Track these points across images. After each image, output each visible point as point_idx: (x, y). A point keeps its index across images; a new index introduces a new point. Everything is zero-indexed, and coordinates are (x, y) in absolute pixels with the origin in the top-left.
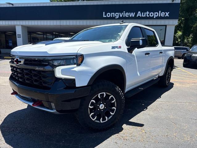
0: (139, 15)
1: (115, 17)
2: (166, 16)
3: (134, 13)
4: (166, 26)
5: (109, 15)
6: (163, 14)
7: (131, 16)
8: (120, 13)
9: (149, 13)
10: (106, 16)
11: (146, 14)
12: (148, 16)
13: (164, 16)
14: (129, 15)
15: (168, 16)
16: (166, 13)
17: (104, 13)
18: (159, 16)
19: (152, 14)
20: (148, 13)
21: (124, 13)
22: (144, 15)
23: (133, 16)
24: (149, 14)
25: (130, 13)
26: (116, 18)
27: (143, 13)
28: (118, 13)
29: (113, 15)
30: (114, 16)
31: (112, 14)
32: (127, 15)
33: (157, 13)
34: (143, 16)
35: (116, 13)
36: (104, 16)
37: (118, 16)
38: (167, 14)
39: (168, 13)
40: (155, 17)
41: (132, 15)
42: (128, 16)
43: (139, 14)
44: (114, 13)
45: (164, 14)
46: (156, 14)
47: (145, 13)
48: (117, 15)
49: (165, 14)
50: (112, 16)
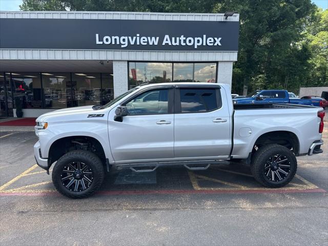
0: (167, 42)
1: (120, 44)
2: (216, 44)
3: (158, 38)
4: (217, 62)
5: (108, 40)
6: (210, 41)
7: (151, 43)
8: (130, 38)
9: (185, 38)
10: (101, 43)
11: (180, 40)
12: (183, 44)
13: (212, 44)
14: (148, 42)
15: (220, 44)
16: (216, 39)
17: (97, 35)
18: (204, 44)
19: (190, 41)
20: (182, 38)
21: (138, 38)
22: (176, 42)
23: (156, 43)
24: (185, 41)
25: (149, 38)
26: (122, 46)
27: (173, 39)
28: (125, 36)
29: (115, 39)
30: (118, 43)
31: (113, 38)
32: (143, 41)
33: (200, 39)
34: (174, 44)
35: (122, 38)
36: (98, 42)
37: (126, 42)
38: (218, 42)
39: (220, 39)
40: (196, 47)
41: (154, 41)
42: (146, 44)
43: (167, 40)
44: (117, 38)
45: (212, 41)
46: (198, 41)
47: (178, 38)
48: (124, 40)
49: (215, 41)
50: (113, 43)
